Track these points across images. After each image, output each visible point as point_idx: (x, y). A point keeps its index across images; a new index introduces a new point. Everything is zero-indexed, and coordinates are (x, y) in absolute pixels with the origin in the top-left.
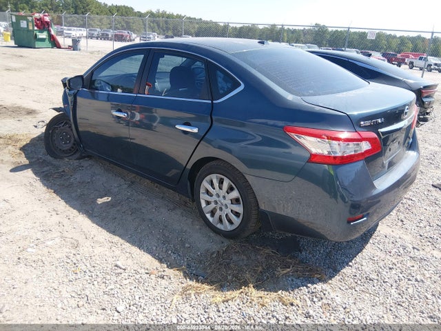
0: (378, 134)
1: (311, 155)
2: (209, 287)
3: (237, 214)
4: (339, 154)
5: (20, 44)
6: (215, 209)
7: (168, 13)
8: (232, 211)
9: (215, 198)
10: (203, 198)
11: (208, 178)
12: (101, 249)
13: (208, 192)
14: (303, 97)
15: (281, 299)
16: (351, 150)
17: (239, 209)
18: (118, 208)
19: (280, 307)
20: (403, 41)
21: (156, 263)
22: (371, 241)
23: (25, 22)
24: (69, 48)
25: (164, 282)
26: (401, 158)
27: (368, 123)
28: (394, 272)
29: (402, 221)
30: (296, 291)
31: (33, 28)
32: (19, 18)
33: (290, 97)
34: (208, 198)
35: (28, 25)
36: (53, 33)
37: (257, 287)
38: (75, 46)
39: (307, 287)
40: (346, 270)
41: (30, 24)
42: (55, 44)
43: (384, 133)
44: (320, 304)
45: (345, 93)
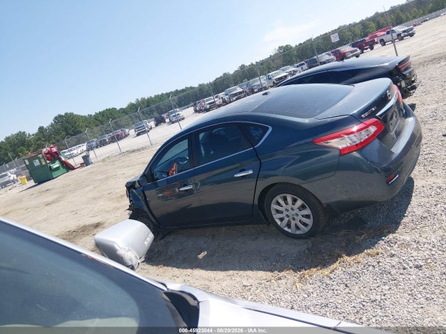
0: (377, 117)
1: (340, 150)
2: (315, 269)
3: (307, 216)
4: (358, 142)
5: (39, 181)
6: (289, 221)
7: (146, 98)
8: (303, 216)
9: (285, 213)
10: (276, 217)
11: (274, 201)
12: (225, 283)
13: (278, 211)
14: (315, 117)
15: (369, 255)
16: (364, 136)
17: (307, 212)
18: (217, 255)
19: (370, 259)
20: (364, 24)
21: (269, 274)
22: (414, 195)
23: (37, 161)
24: (82, 165)
25: (283, 281)
26: (403, 126)
27: (366, 114)
28: (439, 206)
29: (430, 171)
30: (376, 246)
31: (46, 162)
32: (31, 159)
33: (306, 121)
34: (281, 216)
35: (40, 162)
36: (63, 159)
37: (349, 255)
38: (86, 161)
39: (383, 240)
40: (405, 220)
41: (42, 160)
42: (69, 168)
43: (381, 116)
44: (397, 245)
45: (341, 102)
